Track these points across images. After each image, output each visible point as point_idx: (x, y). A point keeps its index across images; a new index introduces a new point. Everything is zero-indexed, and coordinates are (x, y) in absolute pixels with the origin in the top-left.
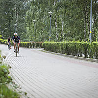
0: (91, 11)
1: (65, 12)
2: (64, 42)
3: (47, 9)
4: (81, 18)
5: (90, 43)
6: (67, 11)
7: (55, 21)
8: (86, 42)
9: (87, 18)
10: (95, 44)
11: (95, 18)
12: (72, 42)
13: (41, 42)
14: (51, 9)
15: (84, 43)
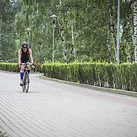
0: (118, 14)
1: (78, 15)
2: (76, 63)
3: (48, 11)
4: (103, 25)
5: (117, 65)
6: (81, 13)
7: (62, 30)
8: (111, 63)
9: (113, 26)
10: (125, 66)
11: (125, 26)
14: (55, 11)
15: (107, 64)
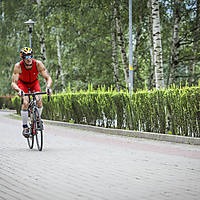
0: (130, 17)
1: (66, 20)
2: (66, 93)
3: (20, 14)
4: (105, 34)
5: (130, 94)
6: (71, 16)
7: (42, 43)
8: (122, 92)
9: (121, 35)
10: (142, 96)
11: (139, 34)
12: (86, 93)
13: (8, 95)
14: (30, 14)
15: (115, 93)
